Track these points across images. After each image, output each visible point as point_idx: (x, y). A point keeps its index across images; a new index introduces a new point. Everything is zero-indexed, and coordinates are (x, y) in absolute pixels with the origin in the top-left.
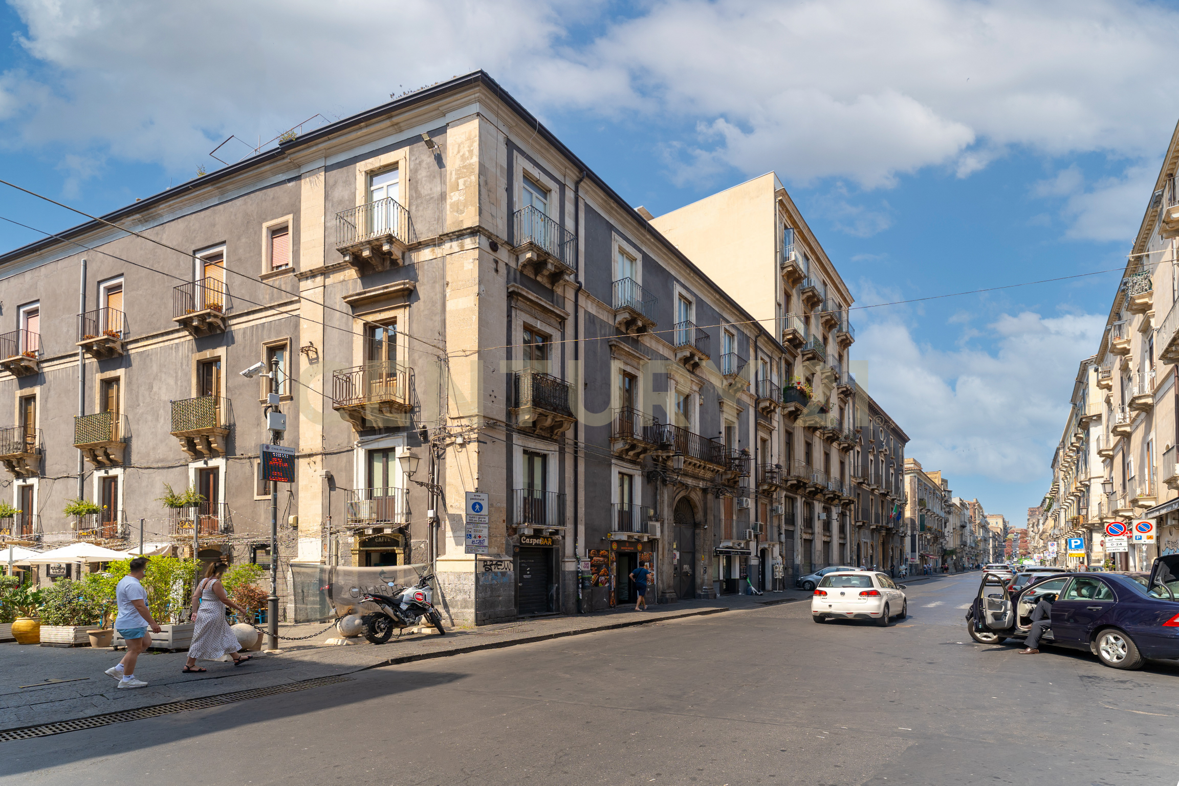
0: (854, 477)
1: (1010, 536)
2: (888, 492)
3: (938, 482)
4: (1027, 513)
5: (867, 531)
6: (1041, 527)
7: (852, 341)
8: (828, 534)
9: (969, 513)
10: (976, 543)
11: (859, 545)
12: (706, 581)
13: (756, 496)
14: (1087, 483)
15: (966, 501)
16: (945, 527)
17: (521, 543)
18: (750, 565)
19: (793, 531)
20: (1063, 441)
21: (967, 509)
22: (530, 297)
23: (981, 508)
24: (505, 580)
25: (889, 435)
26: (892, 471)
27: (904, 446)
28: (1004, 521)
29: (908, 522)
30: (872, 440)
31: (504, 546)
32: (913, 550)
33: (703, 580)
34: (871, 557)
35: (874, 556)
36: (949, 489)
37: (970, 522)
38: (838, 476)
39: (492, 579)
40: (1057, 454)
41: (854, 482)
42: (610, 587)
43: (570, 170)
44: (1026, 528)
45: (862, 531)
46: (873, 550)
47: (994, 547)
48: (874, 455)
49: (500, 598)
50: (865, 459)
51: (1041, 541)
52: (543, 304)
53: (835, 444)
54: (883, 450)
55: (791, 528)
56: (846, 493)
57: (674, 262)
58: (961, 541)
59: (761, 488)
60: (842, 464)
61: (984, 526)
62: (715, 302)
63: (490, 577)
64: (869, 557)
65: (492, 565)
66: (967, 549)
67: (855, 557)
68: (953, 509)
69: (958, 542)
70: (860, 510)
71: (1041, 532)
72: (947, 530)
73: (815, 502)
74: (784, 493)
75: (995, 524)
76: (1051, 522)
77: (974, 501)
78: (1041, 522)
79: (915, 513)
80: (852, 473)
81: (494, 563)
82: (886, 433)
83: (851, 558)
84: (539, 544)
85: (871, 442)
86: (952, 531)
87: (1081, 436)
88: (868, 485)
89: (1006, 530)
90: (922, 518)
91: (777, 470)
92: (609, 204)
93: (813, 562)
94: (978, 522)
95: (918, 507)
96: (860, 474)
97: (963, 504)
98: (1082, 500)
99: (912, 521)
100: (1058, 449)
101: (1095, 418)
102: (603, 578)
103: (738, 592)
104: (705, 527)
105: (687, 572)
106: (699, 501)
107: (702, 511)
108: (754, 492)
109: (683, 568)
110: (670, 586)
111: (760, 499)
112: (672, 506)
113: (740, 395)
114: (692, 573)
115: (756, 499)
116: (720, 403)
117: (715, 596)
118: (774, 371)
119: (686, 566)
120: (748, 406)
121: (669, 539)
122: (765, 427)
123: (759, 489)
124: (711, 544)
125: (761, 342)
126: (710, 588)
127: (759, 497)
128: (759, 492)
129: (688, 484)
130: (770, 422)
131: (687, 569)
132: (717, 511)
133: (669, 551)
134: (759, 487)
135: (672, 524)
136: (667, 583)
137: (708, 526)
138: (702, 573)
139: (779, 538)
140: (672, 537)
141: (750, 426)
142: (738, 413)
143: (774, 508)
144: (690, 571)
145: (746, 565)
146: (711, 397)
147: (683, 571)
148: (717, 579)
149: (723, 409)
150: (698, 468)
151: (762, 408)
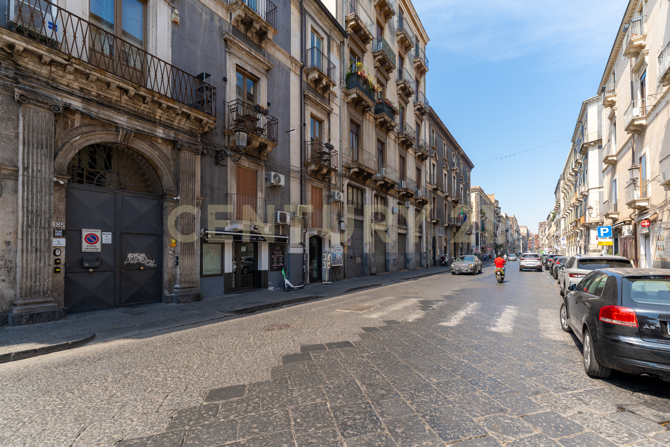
0: (430, 183)
1: (530, 238)
2: (458, 200)
3: (493, 201)
4: (538, 225)
5: (441, 228)
6: (547, 232)
7: (427, 69)
8: (404, 227)
9: (510, 223)
10: (514, 241)
11: (434, 238)
12: (178, 277)
13: (301, 176)
14: (586, 193)
15: (509, 216)
16: (497, 230)
18: (289, 254)
19: (362, 221)
20: (564, 174)
21: (509, 220)
23: (516, 221)
25: (460, 160)
26: (461, 186)
27: (470, 171)
28: (527, 230)
29: (474, 225)
30: (446, 159)
32: (477, 244)
33: (174, 276)
34: (445, 248)
35: (448, 248)
36: (499, 206)
37: (511, 228)
38: (414, 179)
40: (559, 183)
41: (430, 187)
44: (537, 233)
45: (437, 228)
46: (446, 243)
47: (523, 244)
48: (447, 171)
50: (440, 173)
51: (547, 240)
53: (410, 151)
54: (455, 169)
55: (359, 218)
56: (421, 194)
58: (506, 239)
59: (309, 169)
60: (419, 170)
61: (518, 232)
64: (443, 248)
66: (509, 244)
67: (430, 248)
68: (501, 219)
69: (504, 240)
70: (435, 211)
71: (547, 234)
72: (498, 232)
73: (388, 197)
74: (346, 182)
75: (523, 232)
76: (554, 228)
77: (513, 216)
78: (547, 229)
79: (478, 219)
80: (428, 180)
82: (457, 158)
83: (427, 249)
85: (445, 160)
86: (501, 233)
87: (580, 161)
88: (442, 192)
89: (528, 234)
90: (483, 223)
91: (327, 150)
93: (387, 251)
94: (515, 229)
95: (480, 215)
96: (435, 182)
97: (507, 217)
98: (579, 208)
99: (477, 224)
100: (560, 180)
101: (592, 144)
103: (266, 286)
104: (175, 198)
105: (139, 264)
106: (161, 159)
107: (168, 174)
108: (299, 170)
109: (126, 258)
110: (35, 293)
111: (310, 180)
112: (47, 147)
113: (270, 50)
114: (156, 265)
115: (301, 180)
116: (225, 40)
117: (198, 298)
118: (333, 52)
119: (136, 255)
120: (287, 68)
121: (32, 206)
122: (318, 105)
123: (307, 169)
124: (188, 224)
125: (310, 7)
126: (188, 286)
127: (308, 177)
128: (307, 172)
129: (116, 123)
130: (327, 101)
131: (138, 260)
132: (219, 182)
133: (31, 227)
134: (307, 167)
135: (50, 180)
136: (24, 286)
137: (181, 197)
138: (171, 266)
139: (340, 226)
140: (45, 204)
141: (291, 94)
142: (266, 69)
143: (332, 194)
144: (148, 263)
145: (283, 254)
146: (204, 23)
147: (125, 263)
148: (219, 272)
149: (232, 50)
150: (144, 103)
151: (311, 81)
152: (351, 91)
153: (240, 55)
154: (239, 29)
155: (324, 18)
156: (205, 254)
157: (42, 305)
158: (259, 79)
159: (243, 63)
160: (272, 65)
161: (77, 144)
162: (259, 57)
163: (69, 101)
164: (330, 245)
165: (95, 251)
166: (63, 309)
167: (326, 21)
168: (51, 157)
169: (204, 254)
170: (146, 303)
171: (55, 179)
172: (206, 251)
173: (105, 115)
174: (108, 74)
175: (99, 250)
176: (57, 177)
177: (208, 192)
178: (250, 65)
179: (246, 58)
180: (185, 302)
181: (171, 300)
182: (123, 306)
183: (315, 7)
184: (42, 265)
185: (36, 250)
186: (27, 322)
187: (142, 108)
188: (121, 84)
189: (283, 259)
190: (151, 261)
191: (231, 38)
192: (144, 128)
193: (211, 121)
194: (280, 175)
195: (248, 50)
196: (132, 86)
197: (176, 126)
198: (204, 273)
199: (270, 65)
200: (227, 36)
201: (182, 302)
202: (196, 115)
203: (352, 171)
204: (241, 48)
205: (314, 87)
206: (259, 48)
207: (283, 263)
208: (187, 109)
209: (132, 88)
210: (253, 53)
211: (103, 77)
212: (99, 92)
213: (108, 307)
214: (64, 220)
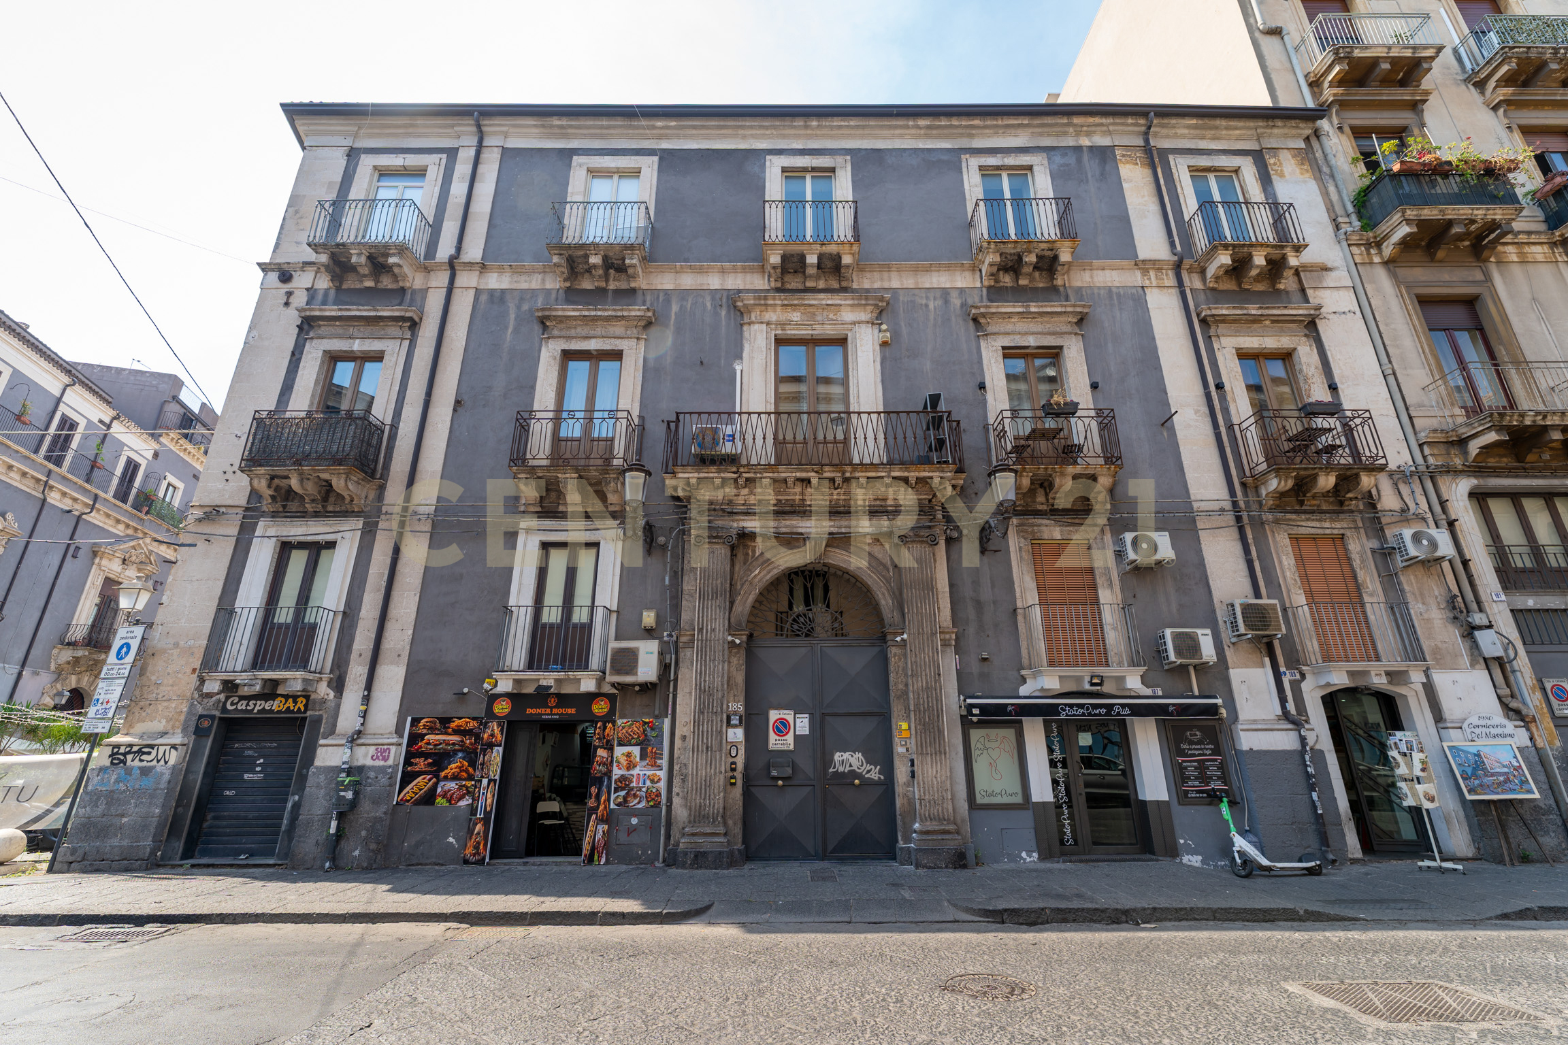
12: (918, 805)
13: (1238, 519)
17: (224, 710)
18: (1243, 751)
22: (327, 314)
24: (148, 783)
31: (182, 717)
39: (117, 781)
42: (473, 810)
43: (460, 125)
49: (125, 820)
52: (358, 313)
57: (751, 127)
62: (927, 136)
63: (114, 777)
65: (129, 752)
74: (1459, 487)
81: (135, 749)
84: (271, 711)
92: (552, 126)
102: (452, 785)
103: (1173, 852)
104: (898, 639)
105: (854, 774)
106: (872, 572)
107: (887, 595)
108: (1228, 505)
109: (830, 762)
110: (704, 816)
111: (1277, 521)
112: (721, 596)
113: (1081, 279)
114: (882, 777)
115: (1241, 530)
116: (975, 320)
117: (960, 860)
118: (1282, 175)
119: (846, 755)
120: (1134, 291)
121: (705, 681)
122: (1260, 321)
123: (1258, 495)
124: (927, 688)
125: (1176, 136)
126: (936, 828)
127: (1269, 516)
128: (1260, 503)
129: (802, 534)
130: (1297, 296)
131: (851, 766)
132: (993, 586)
133: (703, 713)
134: (1257, 488)
135: (724, 640)
136: (693, 804)
137: (909, 635)
138: (904, 780)
139: (1475, 646)
140: (718, 676)
141: (1157, 337)
142: (1075, 320)
143: (1392, 542)
144: (869, 772)
145: (1217, 751)
146: (932, 317)
147: (831, 770)
148: (1018, 799)
149: (990, 329)
150: (836, 489)
151: (1217, 278)
152: (1383, 228)
153: (1009, 328)
154: (1002, 284)
155: (1227, 128)
156: (978, 752)
157: (709, 839)
158: (1061, 347)
159: (1017, 337)
160: (1084, 306)
161: (757, 580)
162: (1049, 310)
163: (742, 524)
164: (1438, 717)
165: (784, 748)
166: (739, 850)
167: (1236, 128)
168: (725, 608)
169: (975, 753)
170: (869, 858)
171: (730, 638)
172: (979, 745)
173: (787, 526)
174: (782, 468)
175: (792, 747)
176: (733, 635)
177: (971, 612)
178: (1033, 334)
179: (1022, 326)
180: (930, 868)
181: (908, 857)
182: (830, 859)
183: (1189, 127)
184: (712, 771)
185: (707, 748)
186: (692, 867)
187: (835, 497)
188: (799, 475)
189: (1222, 767)
190: (872, 767)
191: (982, 310)
192: (840, 527)
193: (949, 474)
194: (1155, 535)
195: (1020, 310)
196: (813, 471)
197: (891, 506)
198: (979, 800)
199: (1079, 309)
200: (973, 311)
201: (925, 867)
202: (917, 474)
203: (1474, 447)
204: (1006, 316)
205: (1235, 288)
206: (1053, 291)
207: (1224, 779)
208: (900, 470)
209: (813, 474)
210: (1033, 309)
211: (776, 475)
212: (779, 497)
213: (805, 856)
214: (742, 698)
